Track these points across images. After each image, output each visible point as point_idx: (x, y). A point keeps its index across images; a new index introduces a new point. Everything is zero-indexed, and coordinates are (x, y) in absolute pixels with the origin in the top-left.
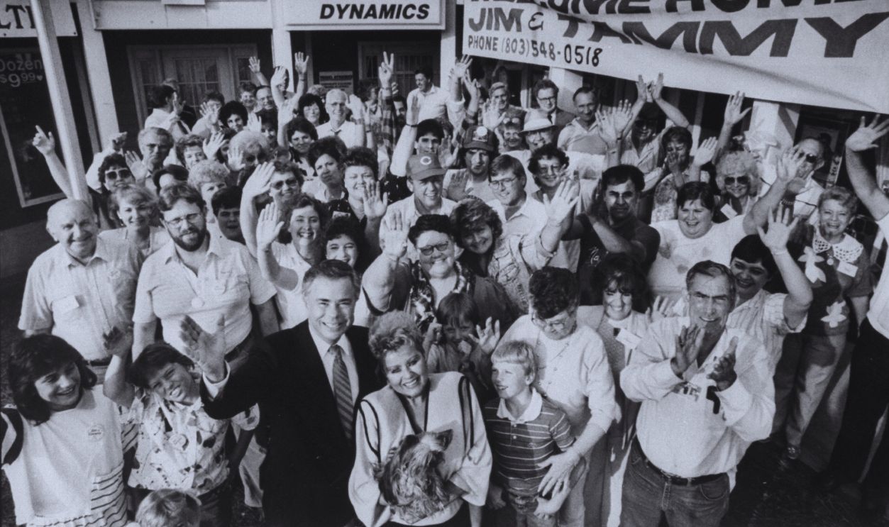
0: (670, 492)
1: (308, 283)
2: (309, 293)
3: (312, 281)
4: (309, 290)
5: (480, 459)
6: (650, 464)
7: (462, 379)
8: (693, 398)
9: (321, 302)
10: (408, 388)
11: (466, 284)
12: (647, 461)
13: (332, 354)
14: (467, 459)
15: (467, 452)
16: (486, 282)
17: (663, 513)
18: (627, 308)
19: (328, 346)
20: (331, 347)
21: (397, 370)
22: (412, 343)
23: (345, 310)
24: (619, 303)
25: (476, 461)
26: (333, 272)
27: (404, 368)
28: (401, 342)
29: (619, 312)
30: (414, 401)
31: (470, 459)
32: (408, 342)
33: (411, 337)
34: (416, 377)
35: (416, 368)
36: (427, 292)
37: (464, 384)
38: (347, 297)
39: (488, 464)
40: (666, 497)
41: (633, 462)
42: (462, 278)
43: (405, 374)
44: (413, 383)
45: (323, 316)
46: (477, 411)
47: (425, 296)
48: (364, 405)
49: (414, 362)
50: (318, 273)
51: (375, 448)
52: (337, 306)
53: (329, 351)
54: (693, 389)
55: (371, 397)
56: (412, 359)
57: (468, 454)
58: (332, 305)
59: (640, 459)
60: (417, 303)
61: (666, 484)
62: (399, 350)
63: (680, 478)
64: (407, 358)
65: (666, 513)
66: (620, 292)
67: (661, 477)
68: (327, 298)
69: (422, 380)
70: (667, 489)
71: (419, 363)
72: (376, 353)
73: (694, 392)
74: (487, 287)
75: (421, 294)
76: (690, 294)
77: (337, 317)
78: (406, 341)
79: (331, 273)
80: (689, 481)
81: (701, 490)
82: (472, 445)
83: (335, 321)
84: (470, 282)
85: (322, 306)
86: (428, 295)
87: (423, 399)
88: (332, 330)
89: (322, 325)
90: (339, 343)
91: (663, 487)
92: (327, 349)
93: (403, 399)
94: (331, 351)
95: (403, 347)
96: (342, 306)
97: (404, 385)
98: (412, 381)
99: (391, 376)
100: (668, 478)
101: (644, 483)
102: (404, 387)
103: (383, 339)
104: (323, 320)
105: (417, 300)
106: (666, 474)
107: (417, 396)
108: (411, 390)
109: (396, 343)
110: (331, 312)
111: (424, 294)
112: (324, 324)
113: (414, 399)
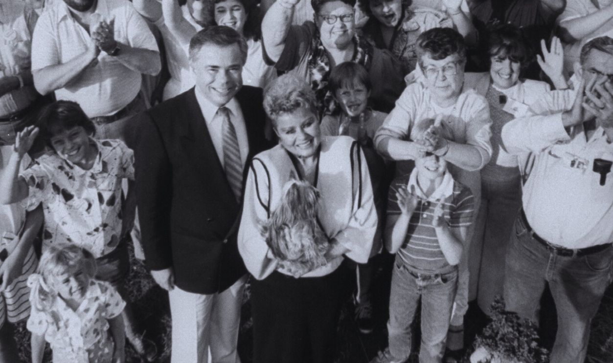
0: (555, 263)
1: (196, 50)
2: (198, 59)
3: (200, 48)
4: (197, 56)
5: (366, 220)
6: (535, 236)
7: (354, 144)
8: (580, 171)
9: (210, 68)
10: (301, 149)
11: (363, 57)
12: (532, 233)
13: (221, 115)
14: (353, 219)
15: (353, 214)
16: (384, 54)
17: (547, 284)
18: (515, 76)
19: (216, 108)
20: (219, 109)
21: (292, 131)
22: (307, 106)
23: (234, 74)
24: (508, 71)
25: (362, 223)
26: (222, 38)
27: (298, 129)
28: (297, 104)
29: (506, 79)
30: (304, 161)
31: (356, 219)
32: (304, 105)
33: (307, 100)
34: (309, 139)
35: (310, 130)
36: (326, 60)
37: (355, 149)
38: (236, 63)
39: (374, 226)
40: (550, 269)
41: (518, 233)
42: (360, 49)
43: (299, 136)
44: (306, 144)
45: (213, 82)
46: (366, 175)
47: (323, 64)
48: (256, 163)
49: (309, 124)
50: (206, 40)
51: (266, 204)
52: (227, 72)
53: (217, 113)
54: (580, 163)
55: (263, 156)
56: (307, 121)
57: (354, 215)
58: (222, 72)
59: (525, 231)
60: (315, 71)
61: (551, 255)
62: (295, 112)
63: (565, 249)
64: (303, 120)
65: (550, 284)
66: (510, 59)
67: (547, 248)
68: (216, 64)
69: (316, 142)
70: (552, 260)
71: (313, 126)
72: (271, 114)
73: (581, 166)
74: (383, 59)
75: (319, 62)
76: (584, 70)
77: (227, 83)
78: (302, 104)
79: (220, 40)
80: (575, 252)
81: (587, 262)
82: (359, 206)
83: (225, 86)
84: (368, 54)
85: (211, 72)
86: (326, 64)
87: (314, 160)
88: (221, 94)
89: (212, 90)
90: (227, 106)
91: (549, 257)
92: (215, 111)
93: (294, 158)
94: (219, 113)
95: (299, 109)
96: (231, 71)
97: (298, 146)
98: (306, 143)
99: (283, 136)
100: (553, 249)
101: (528, 253)
102: (297, 148)
103: (279, 101)
104: (213, 85)
105: (315, 67)
106: (551, 245)
107: (309, 156)
108: (303, 150)
109: (292, 105)
110: (221, 77)
111: (322, 62)
112: (214, 89)
113: (305, 158)
